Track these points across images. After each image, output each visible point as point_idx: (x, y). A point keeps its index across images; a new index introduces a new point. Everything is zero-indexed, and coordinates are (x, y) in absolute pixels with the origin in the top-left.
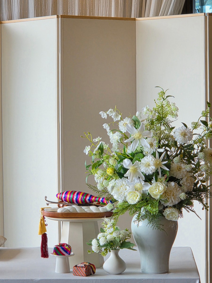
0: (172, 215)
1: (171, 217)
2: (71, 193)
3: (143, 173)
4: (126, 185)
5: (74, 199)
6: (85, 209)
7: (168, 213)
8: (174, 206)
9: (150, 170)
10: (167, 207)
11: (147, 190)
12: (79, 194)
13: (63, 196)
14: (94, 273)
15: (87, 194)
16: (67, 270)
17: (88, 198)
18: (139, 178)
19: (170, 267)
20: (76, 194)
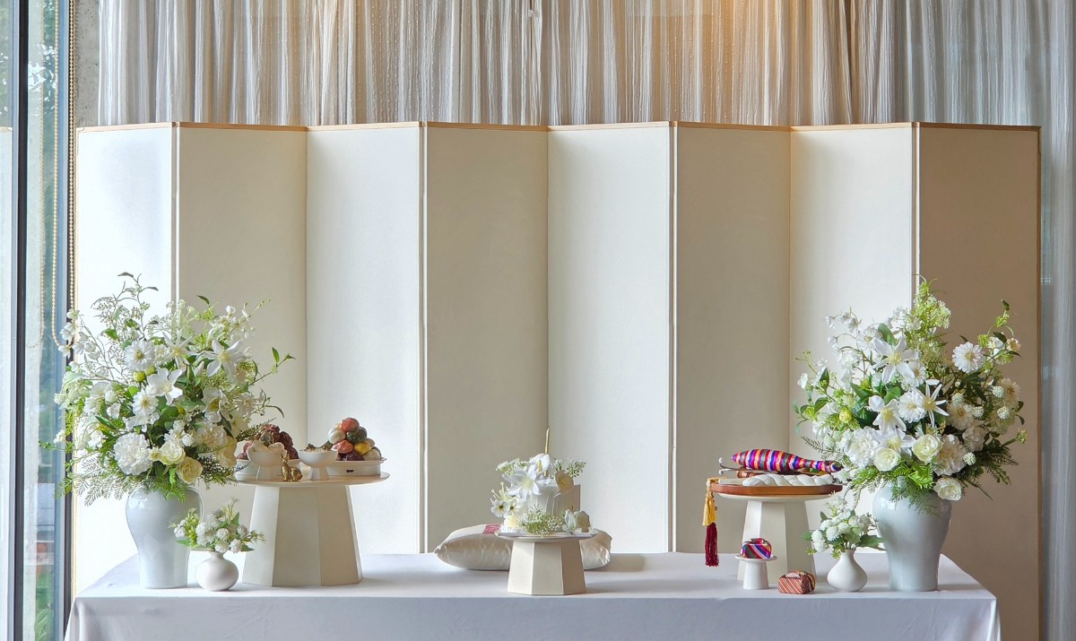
0: (950, 491)
1: (947, 493)
2: (761, 454)
3: (902, 419)
4: (874, 439)
5: (768, 463)
6: (791, 480)
7: (943, 486)
8: (954, 476)
9: (918, 414)
10: (941, 477)
11: (910, 448)
12: (775, 454)
13: (748, 458)
14: (813, 589)
15: (791, 456)
16: (764, 584)
17: (792, 461)
18: (897, 427)
19: (940, 581)
20: (770, 455)
